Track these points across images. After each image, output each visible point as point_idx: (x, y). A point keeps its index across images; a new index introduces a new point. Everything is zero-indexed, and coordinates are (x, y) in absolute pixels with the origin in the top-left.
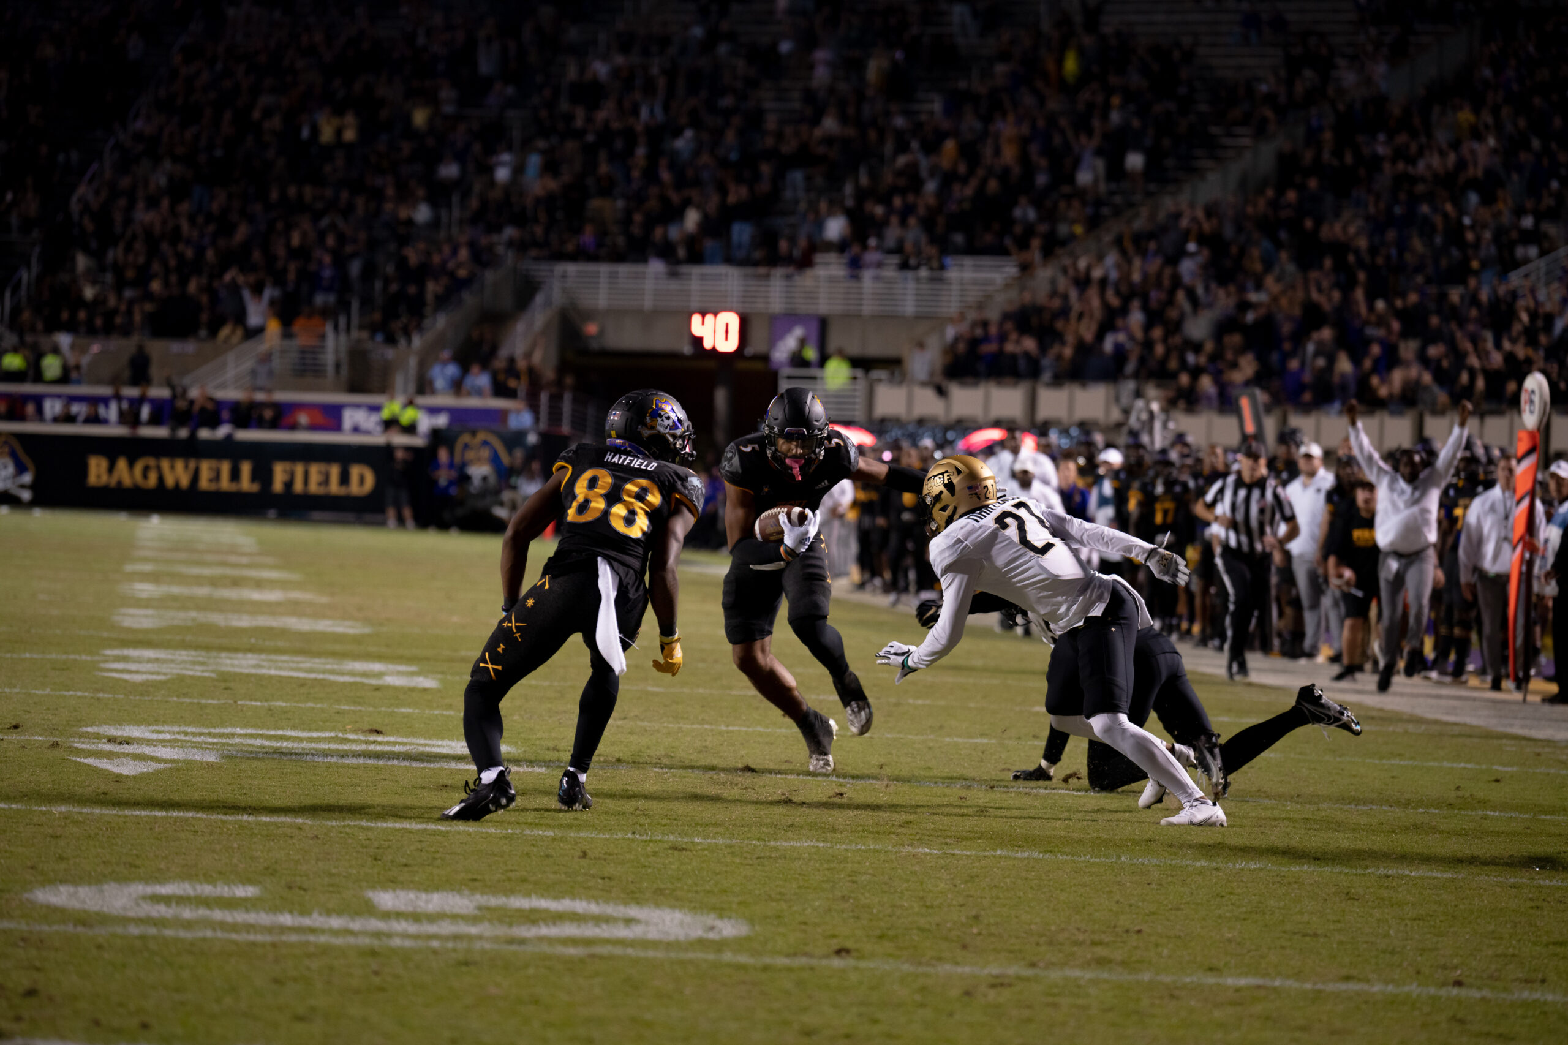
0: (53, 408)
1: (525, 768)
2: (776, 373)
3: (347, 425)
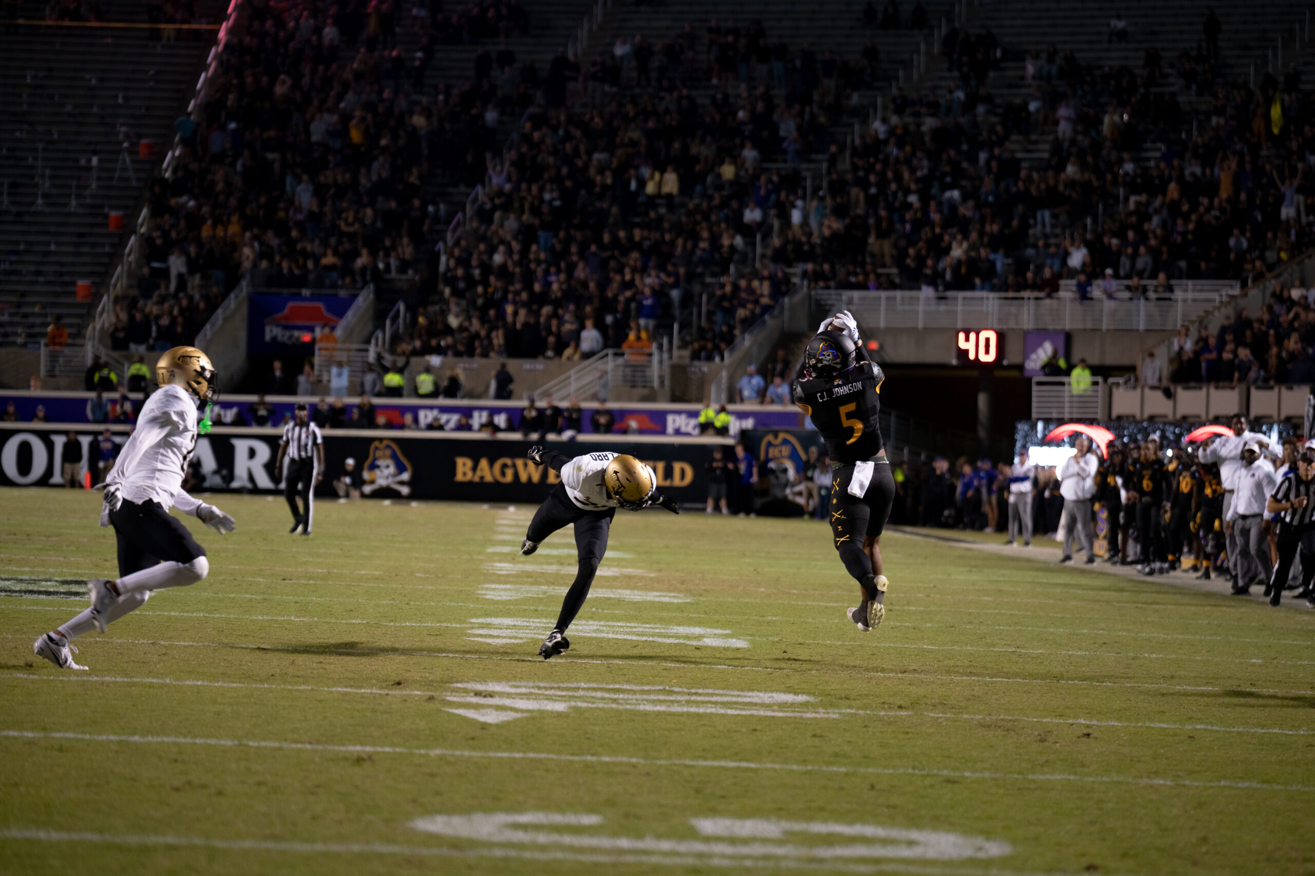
0: (426, 417)
1: (821, 714)
2: (1029, 380)
3: (670, 429)
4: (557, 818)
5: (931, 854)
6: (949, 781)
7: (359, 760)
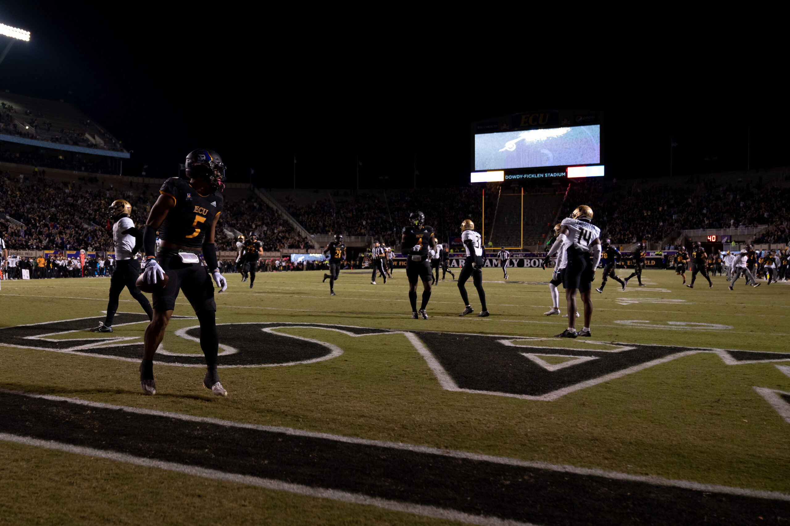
1: (688, 303)
2: (723, 244)
3: (650, 255)
4: (641, 321)
5: (717, 328)
6: (717, 315)
7: (602, 311)
